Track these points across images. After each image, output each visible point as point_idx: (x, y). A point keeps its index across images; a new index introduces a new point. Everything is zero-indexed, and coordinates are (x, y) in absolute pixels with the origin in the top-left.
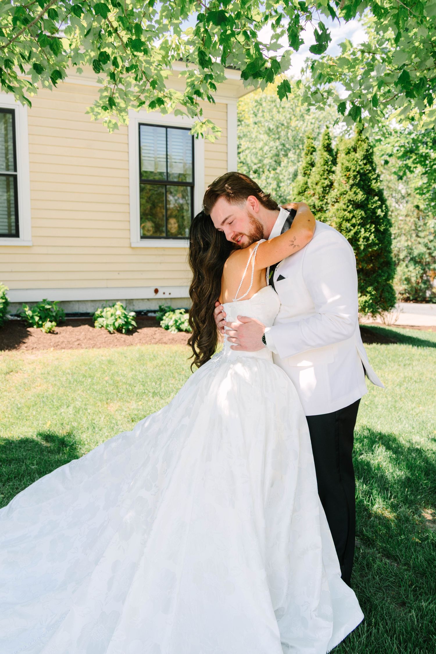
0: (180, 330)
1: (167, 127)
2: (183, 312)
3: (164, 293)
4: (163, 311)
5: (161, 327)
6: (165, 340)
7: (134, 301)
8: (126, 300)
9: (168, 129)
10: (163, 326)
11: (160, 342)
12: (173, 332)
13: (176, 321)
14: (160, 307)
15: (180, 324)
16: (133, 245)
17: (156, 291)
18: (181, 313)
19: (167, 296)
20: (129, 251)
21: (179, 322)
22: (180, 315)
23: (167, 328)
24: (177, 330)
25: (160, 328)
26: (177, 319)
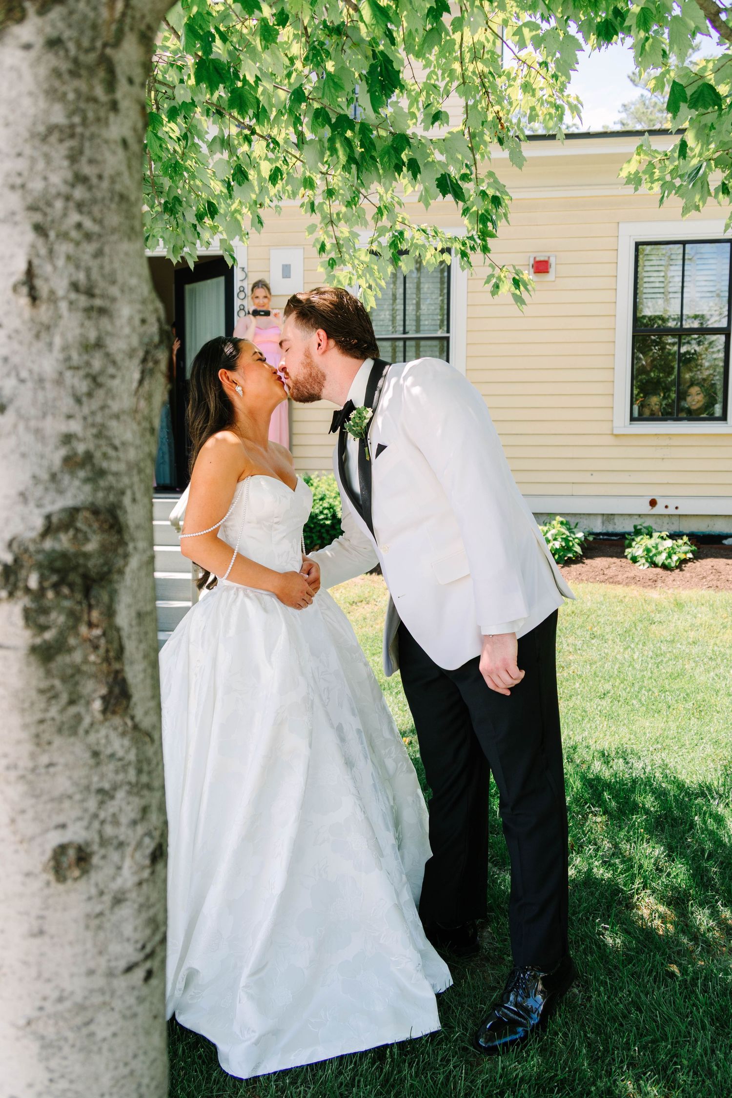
0: (654, 565)
1: (684, 243)
2: (665, 536)
3: (666, 507)
4: (638, 532)
5: (626, 557)
6: (620, 578)
7: (616, 517)
8: (603, 515)
9: (687, 246)
10: (629, 556)
11: (613, 581)
12: (641, 567)
13: (648, 550)
14: (635, 527)
15: (655, 555)
16: (615, 432)
17: (653, 503)
18: (662, 538)
19: (671, 511)
20: (611, 440)
21: (654, 551)
22: (660, 540)
23: (634, 560)
24: (647, 565)
25: (624, 560)
26: (650, 546)
